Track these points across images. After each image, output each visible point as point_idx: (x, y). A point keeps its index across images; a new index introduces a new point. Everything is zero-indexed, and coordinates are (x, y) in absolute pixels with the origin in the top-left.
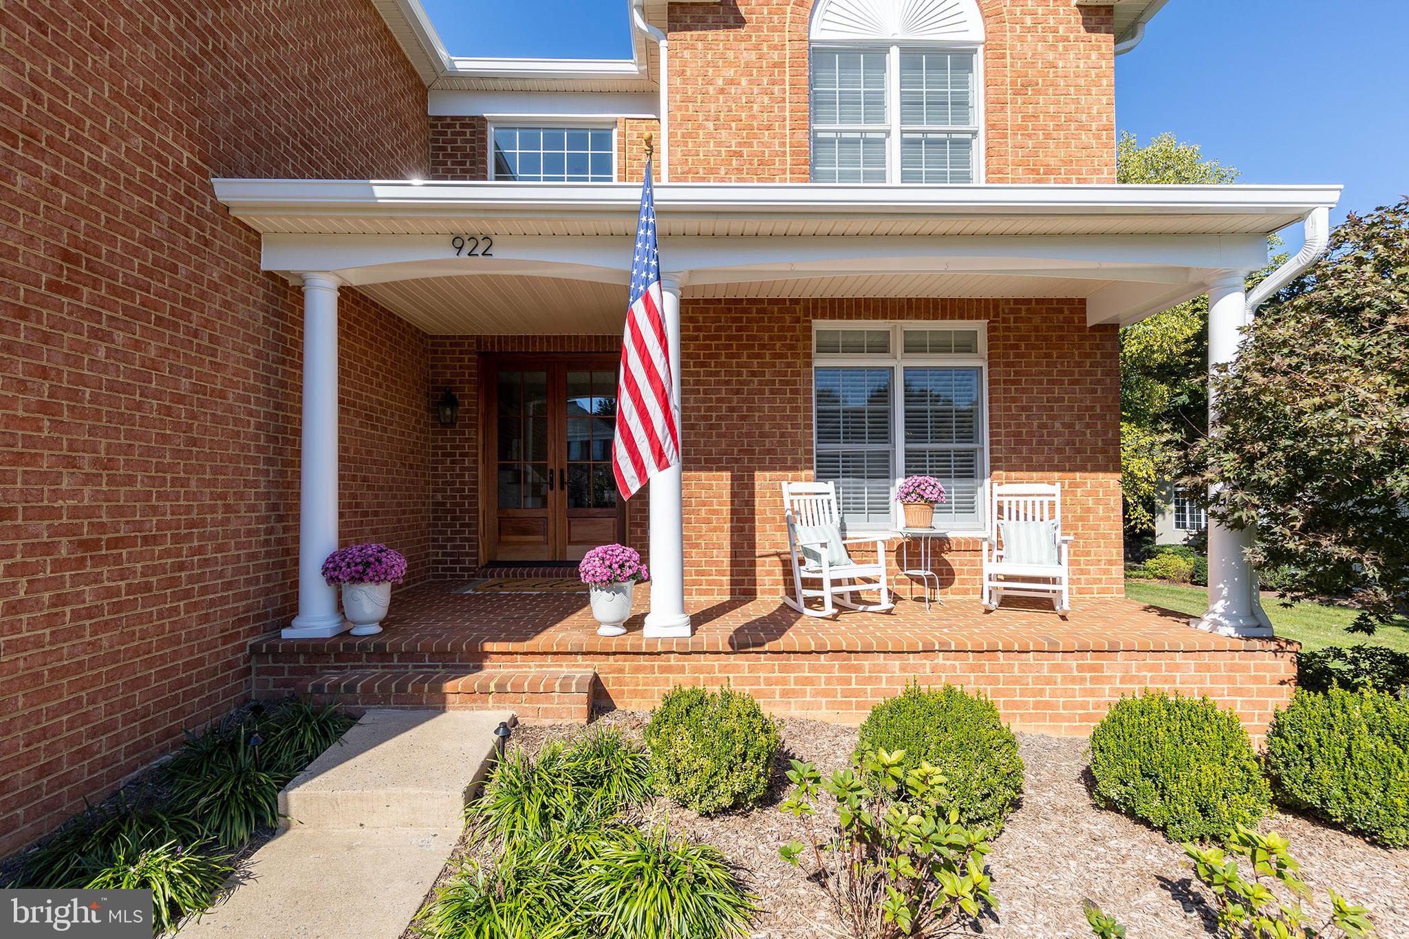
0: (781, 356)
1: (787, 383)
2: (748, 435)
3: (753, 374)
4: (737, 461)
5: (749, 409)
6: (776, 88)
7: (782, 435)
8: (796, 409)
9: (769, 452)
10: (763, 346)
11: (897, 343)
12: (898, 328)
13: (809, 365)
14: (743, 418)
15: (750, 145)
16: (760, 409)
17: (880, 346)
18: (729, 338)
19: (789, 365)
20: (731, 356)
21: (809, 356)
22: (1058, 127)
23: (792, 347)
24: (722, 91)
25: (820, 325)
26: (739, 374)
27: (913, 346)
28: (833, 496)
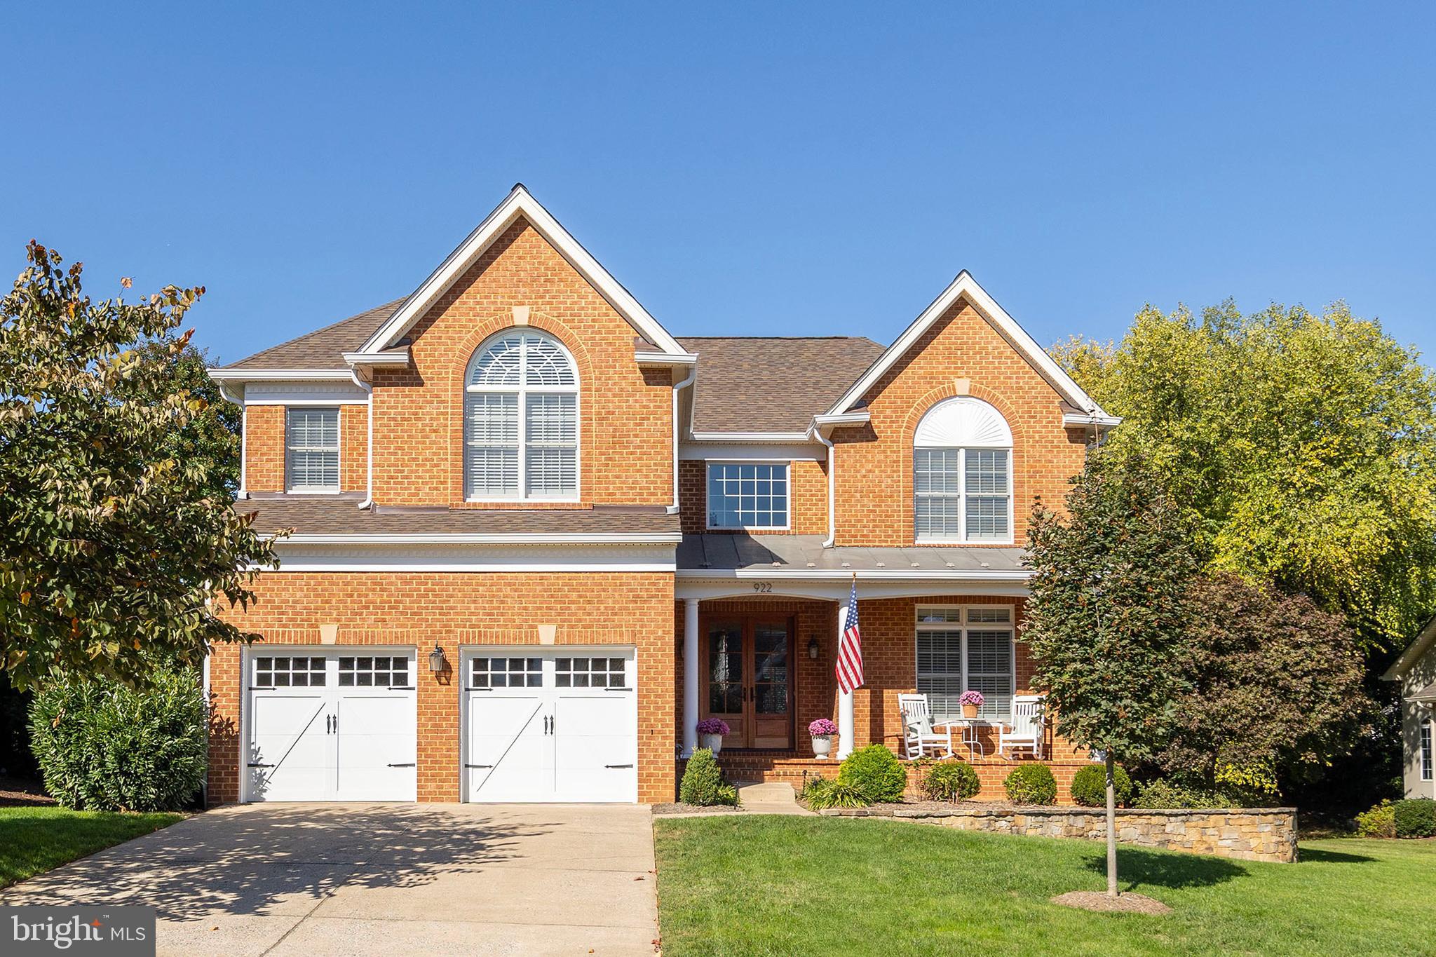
0: (896, 624)
1: (901, 639)
2: (880, 668)
3: (882, 634)
4: (873, 683)
5: (880, 654)
6: (895, 475)
7: (898, 668)
8: (905, 654)
9: (891, 678)
10: (887, 619)
11: (964, 616)
12: (964, 609)
13: (914, 629)
14: (877, 659)
15: (880, 506)
16: (886, 654)
17: (954, 618)
18: (869, 614)
19: (902, 629)
20: (870, 624)
21: (913, 624)
22: (1054, 496)
23: (904, 619)
24: (864, 476)
25: (918, 606)
26: (875, 634)
27: (973, 618)
28: (926, 702)
